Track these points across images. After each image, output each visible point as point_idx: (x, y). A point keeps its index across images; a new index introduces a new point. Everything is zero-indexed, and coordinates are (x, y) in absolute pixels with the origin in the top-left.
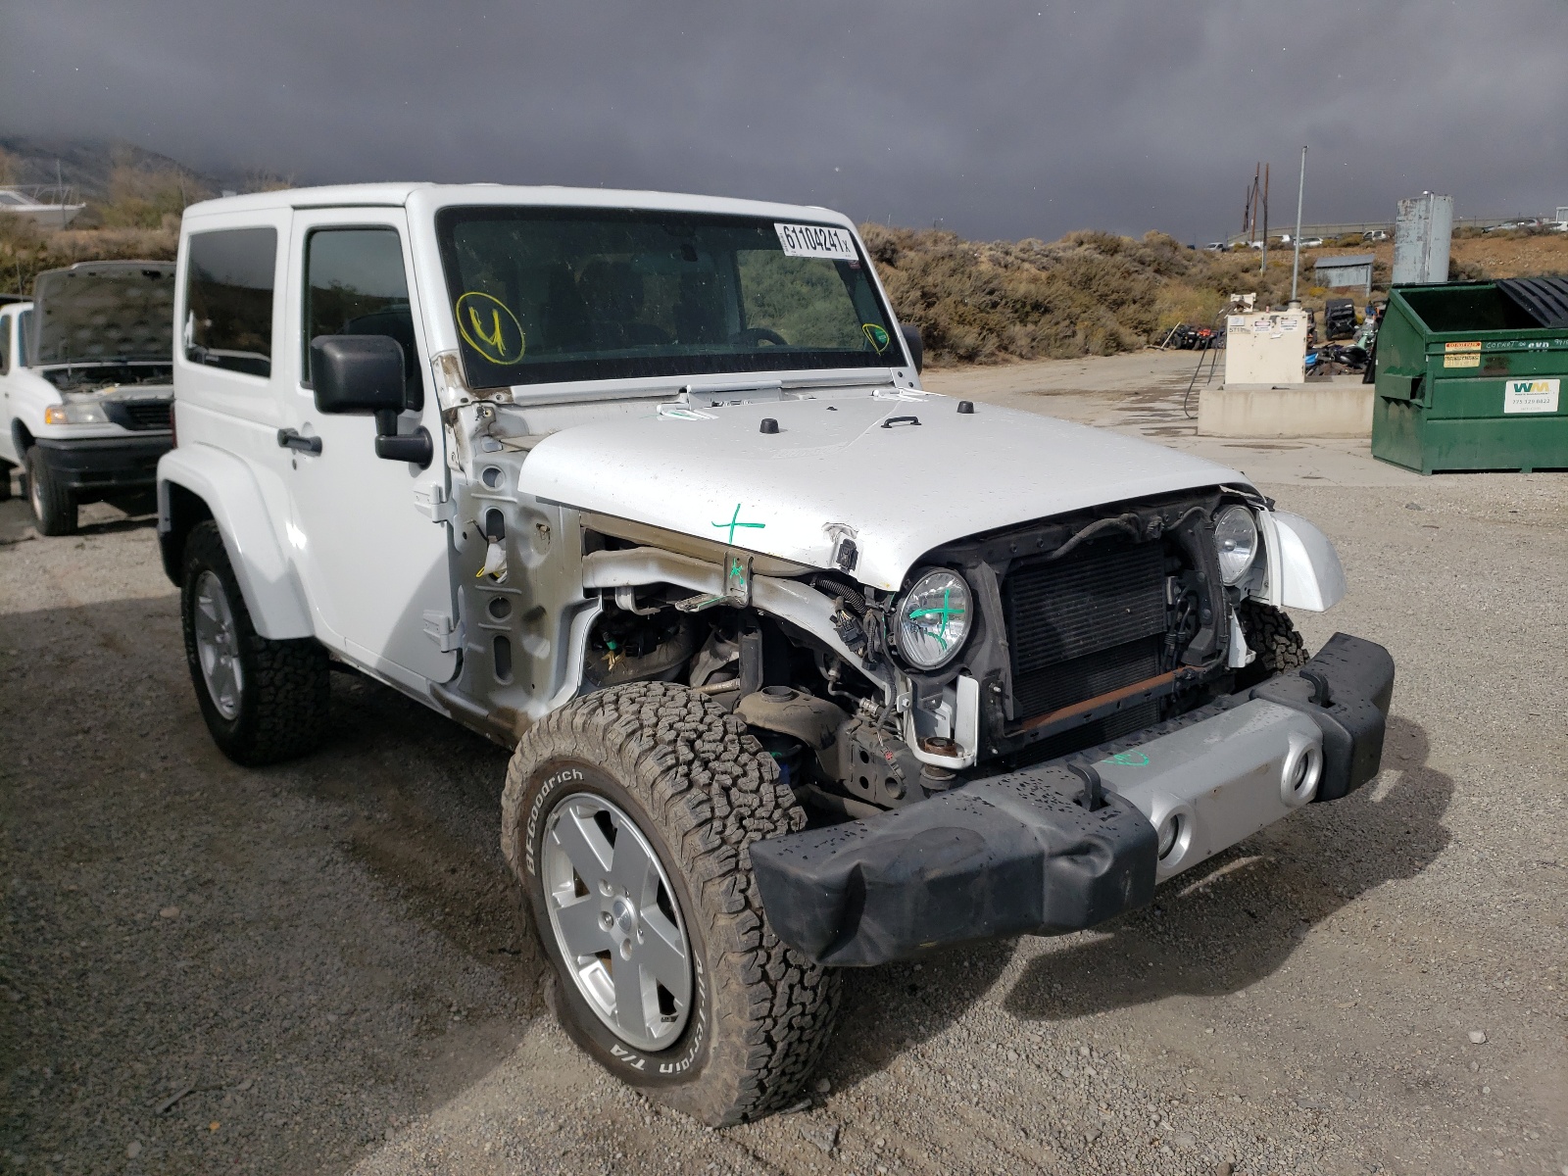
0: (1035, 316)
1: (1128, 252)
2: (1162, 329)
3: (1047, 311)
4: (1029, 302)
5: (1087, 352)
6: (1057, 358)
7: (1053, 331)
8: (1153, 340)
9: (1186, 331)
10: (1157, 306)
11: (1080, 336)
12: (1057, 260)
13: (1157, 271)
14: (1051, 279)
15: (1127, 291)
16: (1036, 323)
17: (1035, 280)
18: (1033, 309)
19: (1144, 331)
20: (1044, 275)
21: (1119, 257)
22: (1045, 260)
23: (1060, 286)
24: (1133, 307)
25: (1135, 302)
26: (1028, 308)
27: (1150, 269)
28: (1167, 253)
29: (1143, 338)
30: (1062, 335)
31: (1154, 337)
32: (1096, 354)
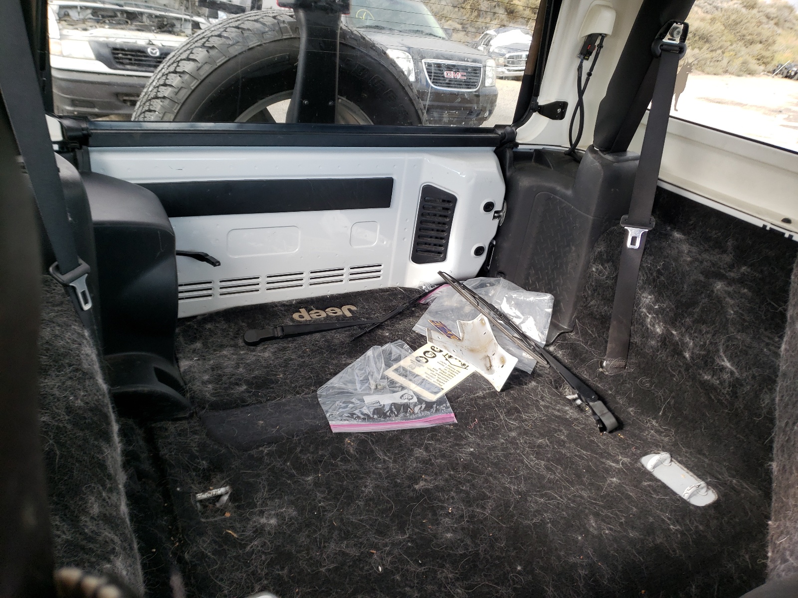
0: (700, 43)
1: (761, 9)
2: (775, 63)
3: (707, 41)
4: (698, 33)
5: (726, 72)
6: (708, 74)
7: (709, 56)
8: (768, 70)
9: (791, 67)
10: (775, 47)
11: (725, 61)
12: (717, 8)
13: (776, 24)
14: (713, 20)
15: (759, 34)
16: (700, 49)
17: (703, 20)
18: (699, 38)
19: (763, 63)
20: (709, 16)
21: (755, 11)
22: (709, 7)
23: (719, 26)
24: (759, 46)
25: (761, 42)
26: (697, 38)
27: (772, 22)
28: (786, 13)
29: (762, 67)
30: (714, 59)
31: (770, 67)
32: (732, 74)
